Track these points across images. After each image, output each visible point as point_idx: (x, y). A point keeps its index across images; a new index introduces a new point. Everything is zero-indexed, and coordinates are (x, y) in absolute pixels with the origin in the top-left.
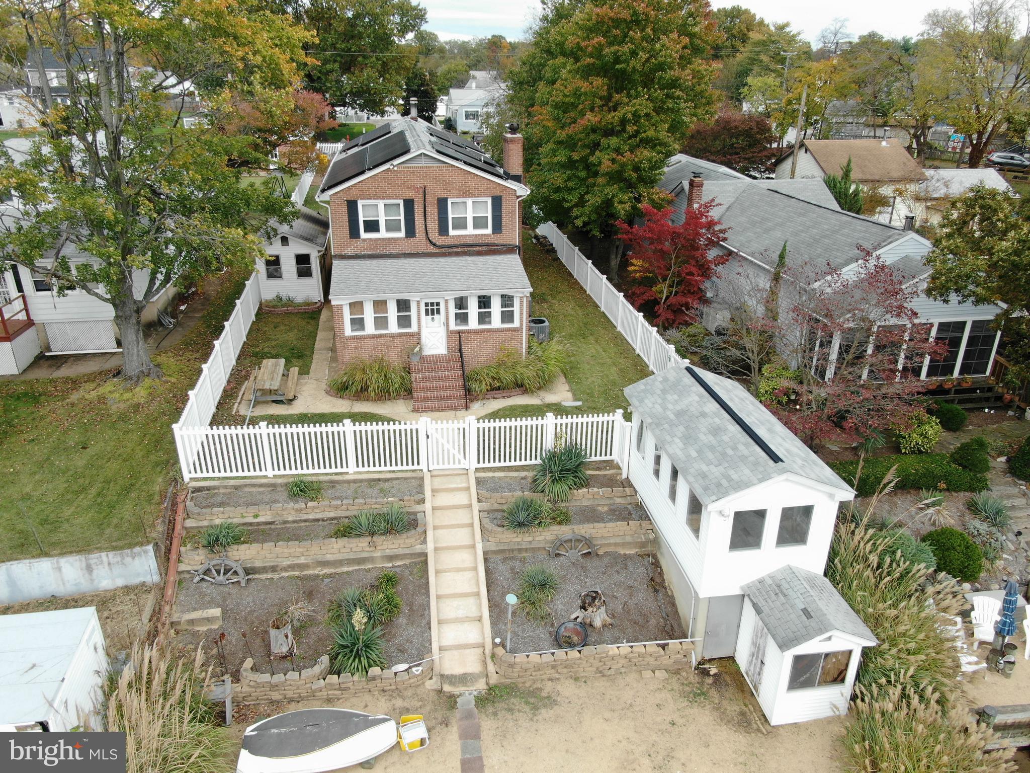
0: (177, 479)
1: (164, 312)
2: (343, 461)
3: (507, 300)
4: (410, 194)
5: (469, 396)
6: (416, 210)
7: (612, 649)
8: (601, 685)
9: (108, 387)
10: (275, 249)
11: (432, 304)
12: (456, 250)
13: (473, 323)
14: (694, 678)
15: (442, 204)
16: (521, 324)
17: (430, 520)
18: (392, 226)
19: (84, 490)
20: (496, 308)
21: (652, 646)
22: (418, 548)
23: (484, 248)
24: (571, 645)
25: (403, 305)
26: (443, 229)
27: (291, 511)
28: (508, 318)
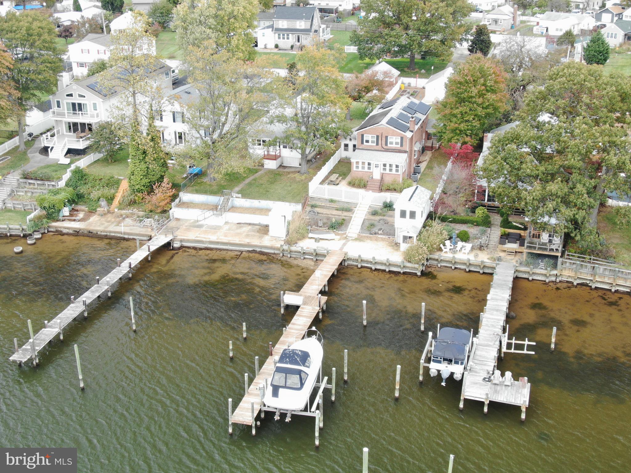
0: (308, 195)
1: (313, 157)
3: (398, 167)
4: (378, 134)
5: (381, 190)
6: (379, 138)
7: (380, 236)
9: (297, 175)
10: (347, 142)
11: (377, 165)
12: (389, 150)
13: (387, 171)
14: (393, 244)
15: (386, 137)
16: (401, 173)
17: (356, 211)
18: (373, 142)
19: (290, 193)
20: (394, 168)
21: (387, 237)
22: (351, 215)
23: (398, 151)
24: (372, 234)
25: (369, 164)
26: (386, 144)
27: (328, 204)
28: (397, 171)
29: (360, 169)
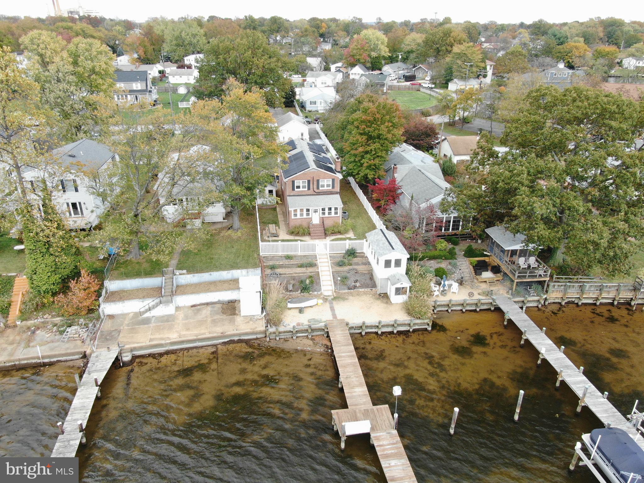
0: (259, 255)
2: (297, 251)
3: (336, 209)
4: (309, 179)
5: (326, 235)
6: (311, 183)
7: (361, 290)
8: (358, 297)
9: (230, 232)
11: (316, 210)
12: (321, 193)
13: (327, 215)
14: (378, 296)
15: (318, 181)
16: (340, 215)
17: (319, 265)
18: (304, 187)
19: (239, 256)
20: (333, 211)
21: (369, 289)
22: (317, 270)
23: (329, 193)
24: (351, 289)
25: (308, 210)
26: (318, 188)
27: (287, 262)
28: (336, 213)
29: (298, 216)
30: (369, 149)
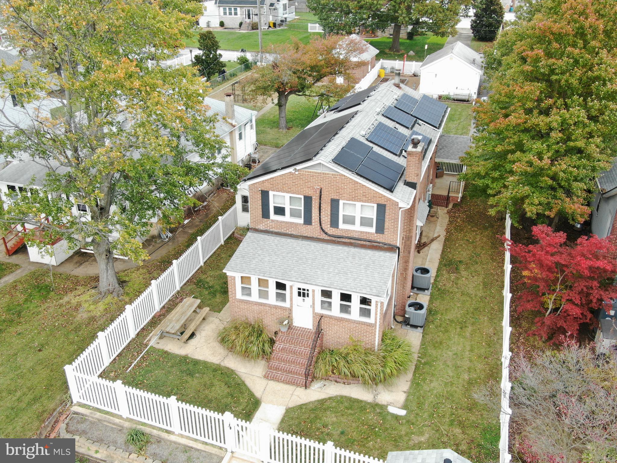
3: (364, 301)
4: (309, 193)
6: (313, 205)
11: (304, 290)
12: (344, 240)
13: (335, 311)
15: (335, 204)
16: (376, 323)
18: (294, 213)
20: (356, 304)
23: (368, 243)
25: (281, 286)
26: (334, 223)
28: (366, 313)
29: (255, 297)
30: (541, 121)
